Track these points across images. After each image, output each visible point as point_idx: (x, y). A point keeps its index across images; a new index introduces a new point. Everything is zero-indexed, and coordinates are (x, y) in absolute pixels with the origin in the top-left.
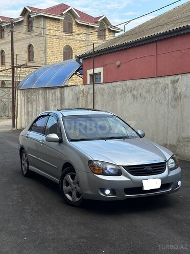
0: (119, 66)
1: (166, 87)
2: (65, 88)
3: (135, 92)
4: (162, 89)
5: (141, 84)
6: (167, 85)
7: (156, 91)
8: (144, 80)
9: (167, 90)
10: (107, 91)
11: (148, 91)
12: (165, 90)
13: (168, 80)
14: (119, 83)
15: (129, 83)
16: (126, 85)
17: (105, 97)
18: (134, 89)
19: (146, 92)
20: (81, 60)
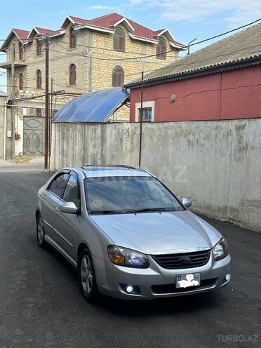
0: (173, 101)
1: (229, 134)
2: (107, 125)
3: (191, 137)
4: (224, 136)
5: (198, 128)
6: (231, 131)
7: (216, 138)
8: (202, 123)
9: (230, 138)
10: (157, 133)
11: (207, 137)
12: (227, 137)
13: (232, 125)
14: (172, 124)
15: (184, 125)
16: (180, 127)
17: (155, 140)
18: (190, 134)
19: (205, 139)
20: (129, 90)
